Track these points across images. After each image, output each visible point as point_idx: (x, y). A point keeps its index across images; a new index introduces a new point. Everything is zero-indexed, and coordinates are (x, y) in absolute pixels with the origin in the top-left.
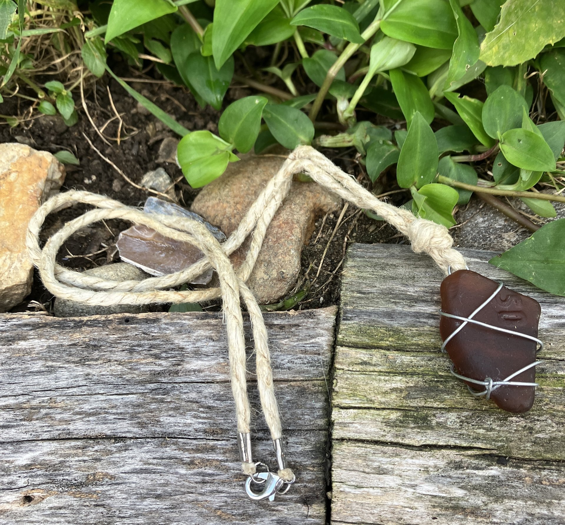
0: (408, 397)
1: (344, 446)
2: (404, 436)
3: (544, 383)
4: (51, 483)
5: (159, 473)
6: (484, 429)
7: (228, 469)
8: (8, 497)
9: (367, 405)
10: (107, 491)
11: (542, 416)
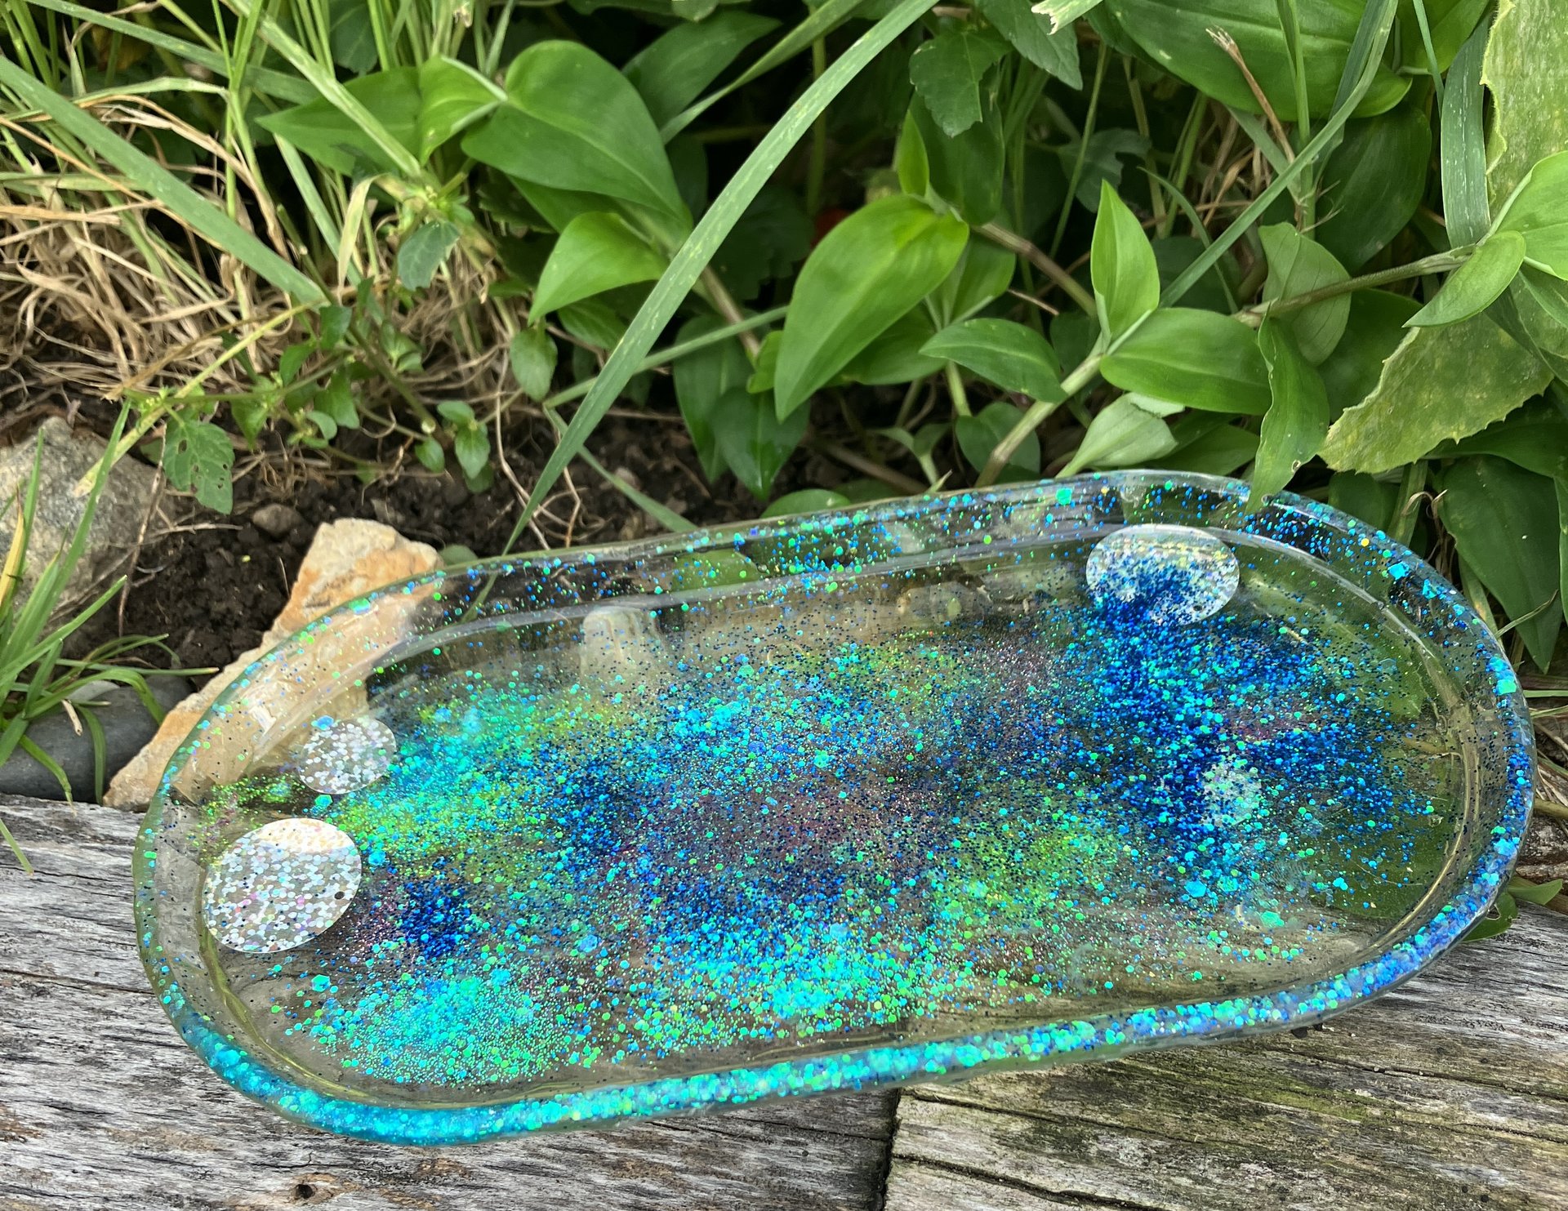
0: (1049, 1095)
1: (913, 1171)
2: (1031, 1168)
3: (1326, 1109)
4: (351, 1167)
5: (555, 1176)
6: (1190, 1177)
7: (686, 1188)
8: (269, 1181)
9: (967, 1100)
10: (455, 1198)
11: (1310, 1169)
